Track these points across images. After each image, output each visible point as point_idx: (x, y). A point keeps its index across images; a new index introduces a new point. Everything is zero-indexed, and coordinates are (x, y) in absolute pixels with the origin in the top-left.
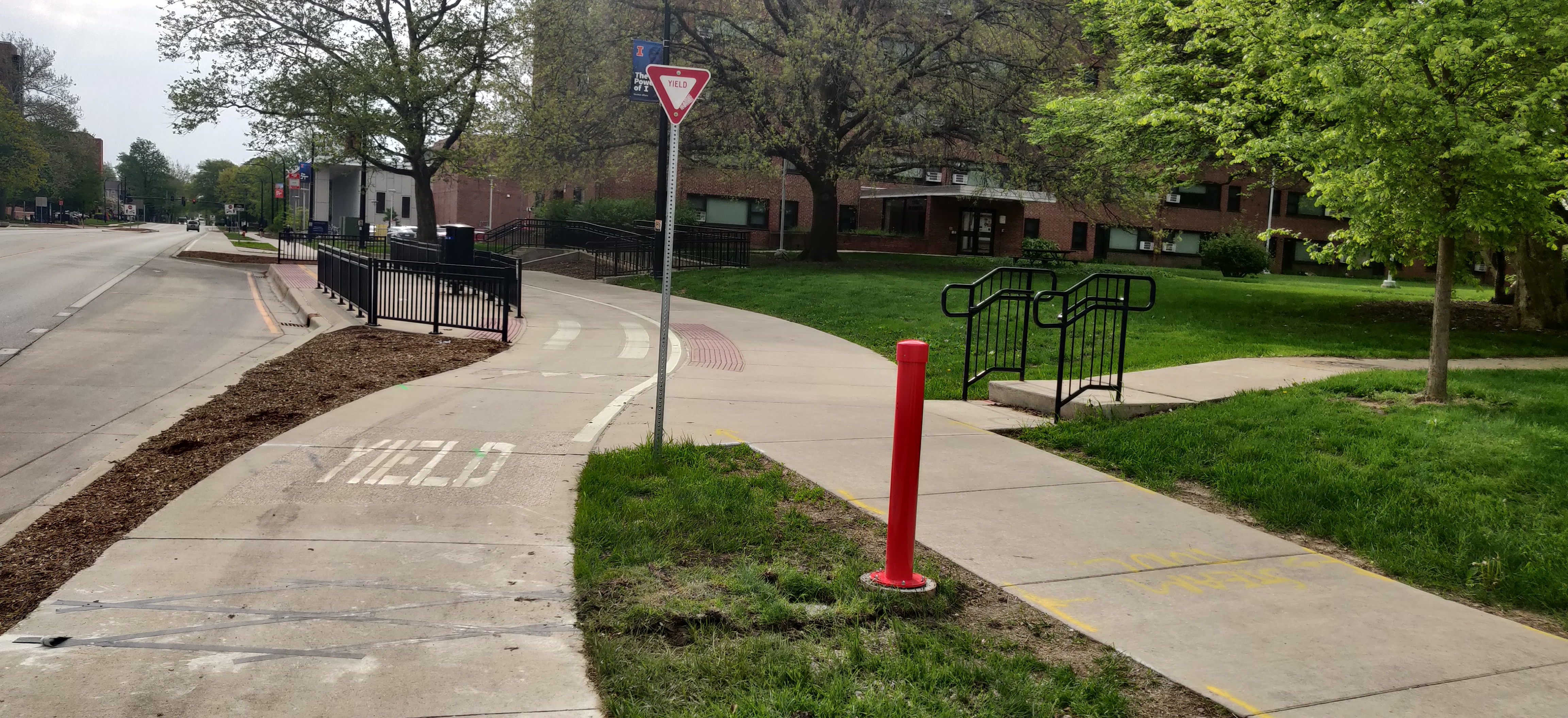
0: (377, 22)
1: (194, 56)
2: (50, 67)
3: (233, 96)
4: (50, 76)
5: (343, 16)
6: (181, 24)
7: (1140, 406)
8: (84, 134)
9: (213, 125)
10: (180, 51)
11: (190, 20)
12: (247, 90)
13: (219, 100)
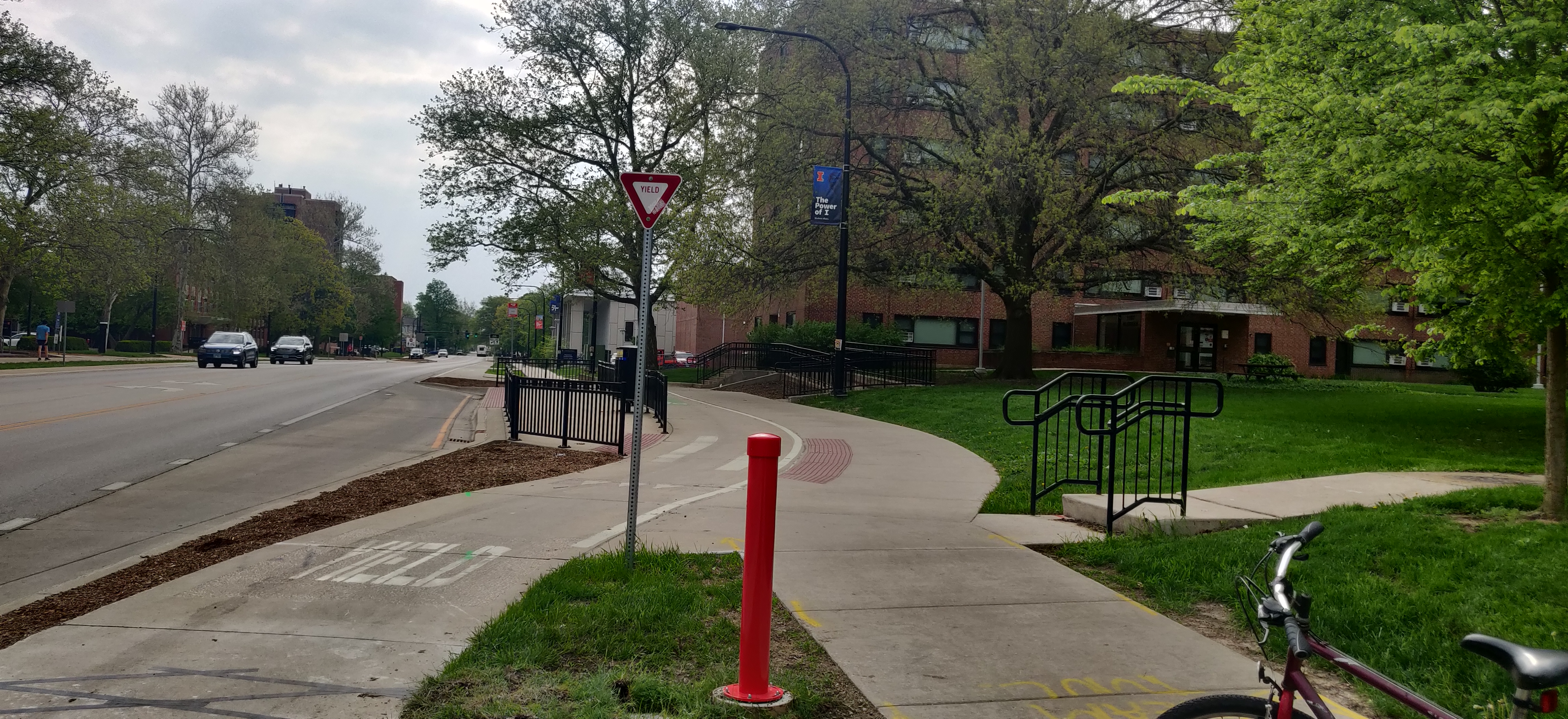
0: (606, 163)
1: (449, 202)
2: (360, 220)
3: (480, 236)
4: (359, 228)
5: (577, 159)
6: (440, 174)
7: (1208, 522)
8: (385, 276)
9: (464, 263)
10: (438, 198)
11: (447, 170)
12: (492, 230)
13: (468, 240)
